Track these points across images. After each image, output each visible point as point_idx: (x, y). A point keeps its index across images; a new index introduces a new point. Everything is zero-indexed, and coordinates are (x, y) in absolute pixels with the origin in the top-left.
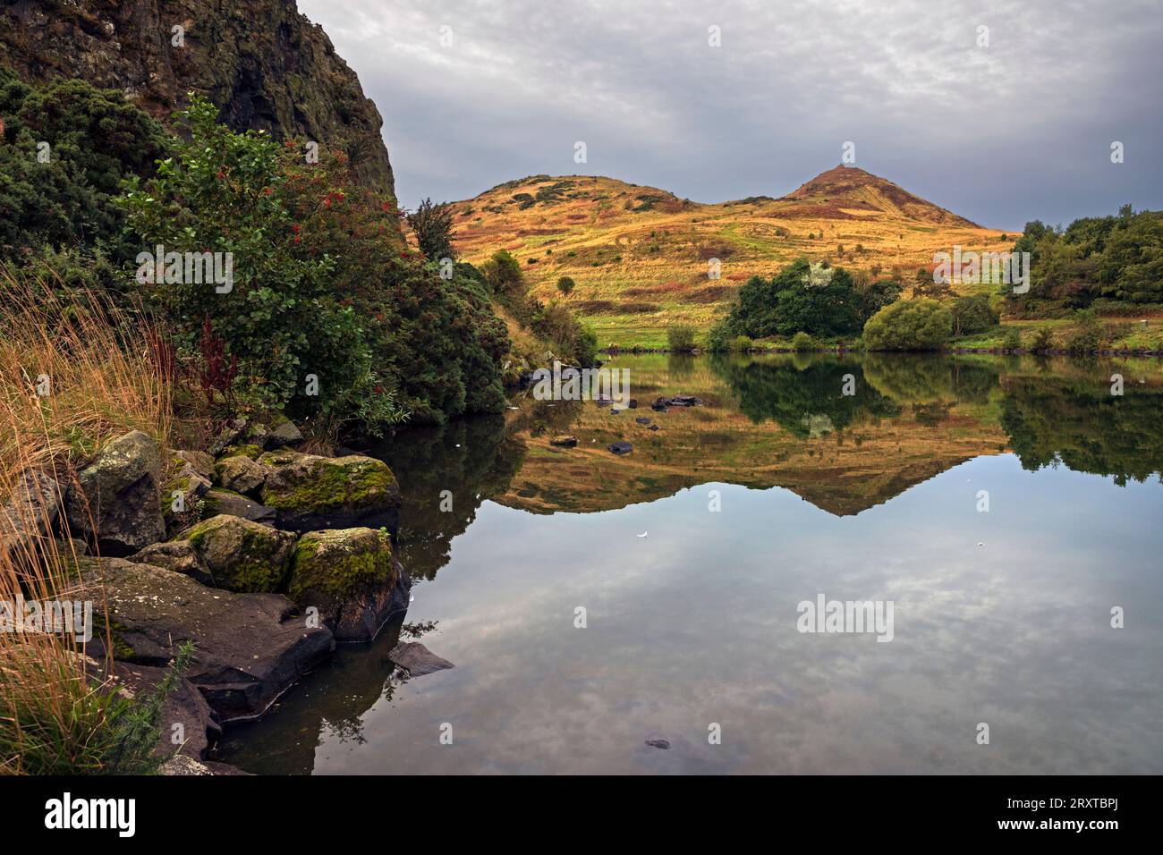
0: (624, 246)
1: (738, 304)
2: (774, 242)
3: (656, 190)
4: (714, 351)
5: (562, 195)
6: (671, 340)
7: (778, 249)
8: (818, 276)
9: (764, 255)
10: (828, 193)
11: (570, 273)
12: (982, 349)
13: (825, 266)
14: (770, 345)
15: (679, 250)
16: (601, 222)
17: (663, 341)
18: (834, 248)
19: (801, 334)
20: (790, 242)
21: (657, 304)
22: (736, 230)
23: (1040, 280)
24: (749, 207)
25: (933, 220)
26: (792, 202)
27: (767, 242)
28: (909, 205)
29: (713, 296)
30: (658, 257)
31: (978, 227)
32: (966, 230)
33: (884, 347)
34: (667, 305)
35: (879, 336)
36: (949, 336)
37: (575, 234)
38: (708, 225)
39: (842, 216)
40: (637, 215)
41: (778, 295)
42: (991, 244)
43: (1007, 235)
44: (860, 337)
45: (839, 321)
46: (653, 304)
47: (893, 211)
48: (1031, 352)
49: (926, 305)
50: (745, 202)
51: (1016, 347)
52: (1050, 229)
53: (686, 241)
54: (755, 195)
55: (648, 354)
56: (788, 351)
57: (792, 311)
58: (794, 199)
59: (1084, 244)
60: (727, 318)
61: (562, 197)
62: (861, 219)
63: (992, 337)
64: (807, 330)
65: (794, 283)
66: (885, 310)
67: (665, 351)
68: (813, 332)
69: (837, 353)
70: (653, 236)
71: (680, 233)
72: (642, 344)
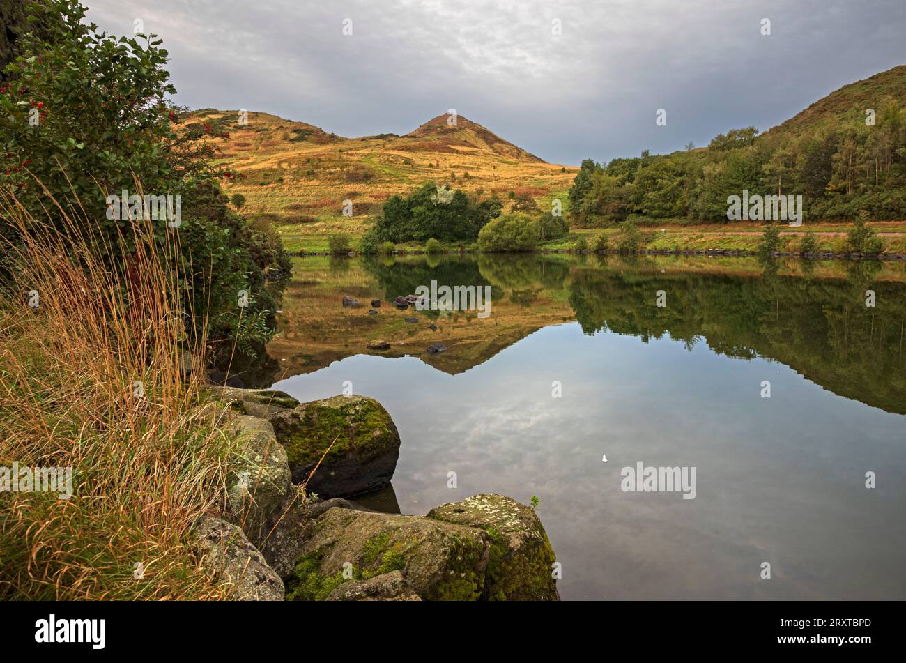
0: (285, 170)
1: (382, 216)
2: (404, 169)
3: (308, 125)
4: (366, 254)
5: (229, 126)
6: (331, 245)
7: (407, 175)
8: (444, 196)
9: (397, 179)
10: (439, 133)
11: (240, 190)
12: (560, 250)
13: (448, 189)
14: (409, 249)
15: (331, 173)
16: (264, 149)
17: (324, 246)
18: (448, 175)
19: (432, 240)
20: (415, 169)
21: (315, 216)
22: (373, 159)
23: (594, 201)
24: (381, 141)
25: (513, 156)
26: (413, 139)
27: (397, 169)
28: (496, 144)
29: (359, 210)
30: (313, 179)
31: (543, 162)
32: (538, 164)
33: (493, 250)
34: (323, 217)
35: (490, 241)
36: (538, 241)
37: (242, 159)
38: (352, 155)
39: (452, 151)
40: (293, 145)
41: (413, 210)
42: (555, 174)
43: (566, 168)
44: (476, 242)
45: (460, 230)
46: (311, 216)
47: (486, 149)
48: (595, 252)
49: (523, 218)
50: (378, 138)
51: (584, 248)
52: (598, 165)
53: (335, 167)
54: (385, 133)
55: (311, 257)
56: (421, 253)
57: (423, 223)
58: (415, 137)
59: (621, 176)
60: (374, 228)
61: (229, 128)
62: (465, 153)
63: (567, 241)
64: (436, 237)
65: (425, 201)
66: (493, 222)
67: (326, 254)
68: (440, 238)
69: (459, 255)
70: (308, 162)
71: (330, 160)
72: (306, 249)
